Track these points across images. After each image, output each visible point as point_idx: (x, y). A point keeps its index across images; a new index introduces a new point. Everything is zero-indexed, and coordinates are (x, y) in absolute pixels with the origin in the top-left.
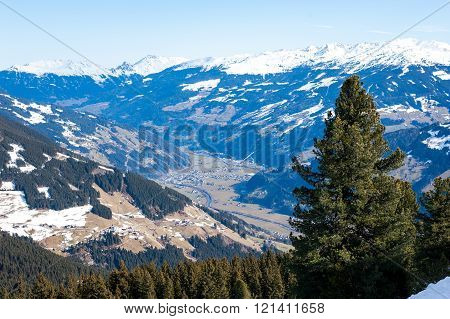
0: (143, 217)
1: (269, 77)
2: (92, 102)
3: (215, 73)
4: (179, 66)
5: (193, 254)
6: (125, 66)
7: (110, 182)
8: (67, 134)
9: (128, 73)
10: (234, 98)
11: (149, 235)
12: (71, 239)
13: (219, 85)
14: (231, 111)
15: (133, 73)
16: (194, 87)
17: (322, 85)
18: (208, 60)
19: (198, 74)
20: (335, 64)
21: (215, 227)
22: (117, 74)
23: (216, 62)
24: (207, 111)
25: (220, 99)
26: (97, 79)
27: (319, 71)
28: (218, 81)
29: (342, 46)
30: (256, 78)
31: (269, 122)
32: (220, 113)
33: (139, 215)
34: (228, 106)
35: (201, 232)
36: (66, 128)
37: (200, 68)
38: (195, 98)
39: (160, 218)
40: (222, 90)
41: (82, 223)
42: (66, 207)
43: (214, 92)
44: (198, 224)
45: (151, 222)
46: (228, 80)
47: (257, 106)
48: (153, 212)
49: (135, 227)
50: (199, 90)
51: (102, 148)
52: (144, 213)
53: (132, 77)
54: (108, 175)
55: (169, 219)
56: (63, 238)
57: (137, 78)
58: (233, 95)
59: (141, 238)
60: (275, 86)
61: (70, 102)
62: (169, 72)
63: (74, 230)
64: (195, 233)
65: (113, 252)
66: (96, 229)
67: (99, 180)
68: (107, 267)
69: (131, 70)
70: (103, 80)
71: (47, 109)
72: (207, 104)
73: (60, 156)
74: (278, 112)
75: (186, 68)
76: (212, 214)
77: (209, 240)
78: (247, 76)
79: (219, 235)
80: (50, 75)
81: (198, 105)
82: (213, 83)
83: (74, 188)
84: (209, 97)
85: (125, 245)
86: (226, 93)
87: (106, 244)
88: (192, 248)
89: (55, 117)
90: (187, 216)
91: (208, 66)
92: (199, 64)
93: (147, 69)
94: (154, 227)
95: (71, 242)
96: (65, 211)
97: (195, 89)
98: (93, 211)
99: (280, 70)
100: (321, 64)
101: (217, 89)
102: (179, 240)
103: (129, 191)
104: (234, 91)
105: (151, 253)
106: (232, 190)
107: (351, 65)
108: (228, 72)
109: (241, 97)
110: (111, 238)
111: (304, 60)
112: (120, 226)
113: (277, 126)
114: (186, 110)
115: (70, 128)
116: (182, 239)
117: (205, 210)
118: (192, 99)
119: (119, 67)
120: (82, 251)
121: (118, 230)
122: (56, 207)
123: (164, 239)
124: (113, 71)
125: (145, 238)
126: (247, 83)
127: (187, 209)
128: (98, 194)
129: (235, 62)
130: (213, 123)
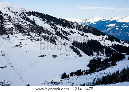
3: (114, 22)
6: (85, 20)
9: (87, 22)
10: (121, 29)
13: (116, 25)
14: (121, 32)
16: (109, 25)
18: (111, 18)
19: (109, 22)
22: (84, 22)
23: (114, 19)
24: (113, 32)
25: (117, 29)
28: (115, 24)
30: (126, 23)
32: (117, 33)
34: (119, 31)
37: (109, 20)
38: (110, 28)
43: (115, 27)
46: (118, 24)
50: (111, 26)
62: (100, 22)
72: (113, 30)
75: (105, 20)
78: (123, 23)
81: (111, 30)
86: (118, 27)
91: (112, 20)
104: (120, 27)
108: (118, 22)
109: (123, 29)
114: (108, 32)
118: (109, 29)
126: (124, 25)
129: (119, 19)
130: (116, 35)
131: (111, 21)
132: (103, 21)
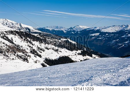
1: (113, 33)
3: (98, 31)
6: (71, 28)
10: (104, 38)
14: (103, 42)
16: (93, 35)
17: (128, 36)
23: (98, 28)
25: (100, 38)
27: (127, 32)
30: (109, 33)
31: (115, 45)
32: (101, 42)
34: (102, 40)
37: (94, 30)
38: (93, 38)
40: (100, 36)
43: (98, 37)
47: (111, 41)
53: (73, 31)
60: (115, 36)
69: (73, 29)
70: (66, 32)
74: (117, 42)
78: (107, 33)
80: (53, 30)
81: (94, 40)
82: (98, 34)
86: (102, 37)
92: (93, 29)
99: (115, 31)
100: (127, 30)
108: (101, 31)
109: (106, 38)
111: (121, 29)
113: (117, 46)
114: (91, 41)
124: (68, 29)
129: (103, 29)
130: (99, 44)
131: (96, 30)
132: (88, 30)
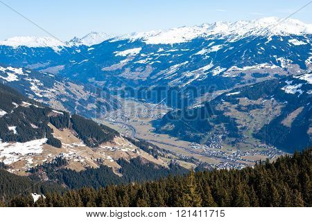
0: (84, 145)
1: (176, 45)
2: (53, 65)
3: (138, 43)
4: (113, 39)
5: (120, 171)
6: (75, 40)
7: (61, 122)
8: (34, 88)
9: (77, 45)
10: (151, 61)
11: (88, 159)
12: (32, 163)
13: (141, 52)
14: (150, 70)
15: (81, 44)
16: (124, 53)
17: (213, 51)
18: (133, 34)
19: (126, 44)
20: (221, 36)
21: (135, 152)
22: (71, 45)
24: (132, 70)
25: (141, 62)
26: (56, 49)
27: (210, 41)
28: (140, 49)
29: (226, 23)
30: (166, 47)
31: (176, 77)
32: (142, 71)
33: (82, 144)
34: (147, 66)
35: (126, 155)
36: (33, 84)
37: (128, 40)
38: (124, 61)
39: (97, 146)
40: (142, 55)
41: (40, 151)
42: (28, 140)
43: (138, 57)
44: (123, 150)
45: (90, 149)
46: (147, 49)
47: (167, 66)
48: (91, 142)
49: (78, 153)
50: (127, 55)
51: (59, 98)
52: (85, 143)
53: (80, 47)
54: (59, 116)
55: (103, 147)
56: (26, 162)
57: (84, 48)
58: (150, 59)
59: (82, 161)
60: (180, 52)
61: (37, 66)
62: (106, 43)
63: (34, 156)
64: (121, 156)
65: (62, 171)
66: (50, 155)
67: (52, 121)
68: (58, 182)
69: (80, 42)
70: (60, 50)
71: (19, 71)
72: (133, 65)
73: (25, 104)
74: (182, 69)
75: (117, 40)
76: (134, 143)
77: (132, 160)
78: (160, 45)
79: (138, 157)
80: (22, 47)
81: (126, 66)
82: (137, 50)
83: (34, 127)
84: (134, 60)
85: (71, 166)
86: (146, 57)
87: (57, 166)
88: (119, 167)
89: (25, 76)
90: (115, 144)
91: (134, 38)
92: (127, 38)
93: (91, 41)
94: (92, 152)
95: (32, 165)
96: (28, 143)
97: (124, 55)
98: (48, 142)
99: (183, 41)
100: (211, 36)
101: (139, 54)
102: (110, 161)
103: (74, 128)
104: (151, 56)
105: (89, 171)
106: (150, 125)
107: (232, 36)
108: (147, 43)
109: (156, 60)
110: (61, 161)
111: (199, 33)
112: (67, 153)
113: (182, 80)
114: (118, 70)
115: (36, 84)
116: (112, 161)
117: (129, 139)
118: (122, 62)
119: (71, 41)
120: (40, 171)
121: (66, 155)
122: (21, 140)
123: (99, 161)
124: (67, 43)
125: (85, 161)
126: (161, 50)
127: (116, 139)
128: (52, 131)
129: (152, 36)
130: (137, 78)
131: (134, 41)
